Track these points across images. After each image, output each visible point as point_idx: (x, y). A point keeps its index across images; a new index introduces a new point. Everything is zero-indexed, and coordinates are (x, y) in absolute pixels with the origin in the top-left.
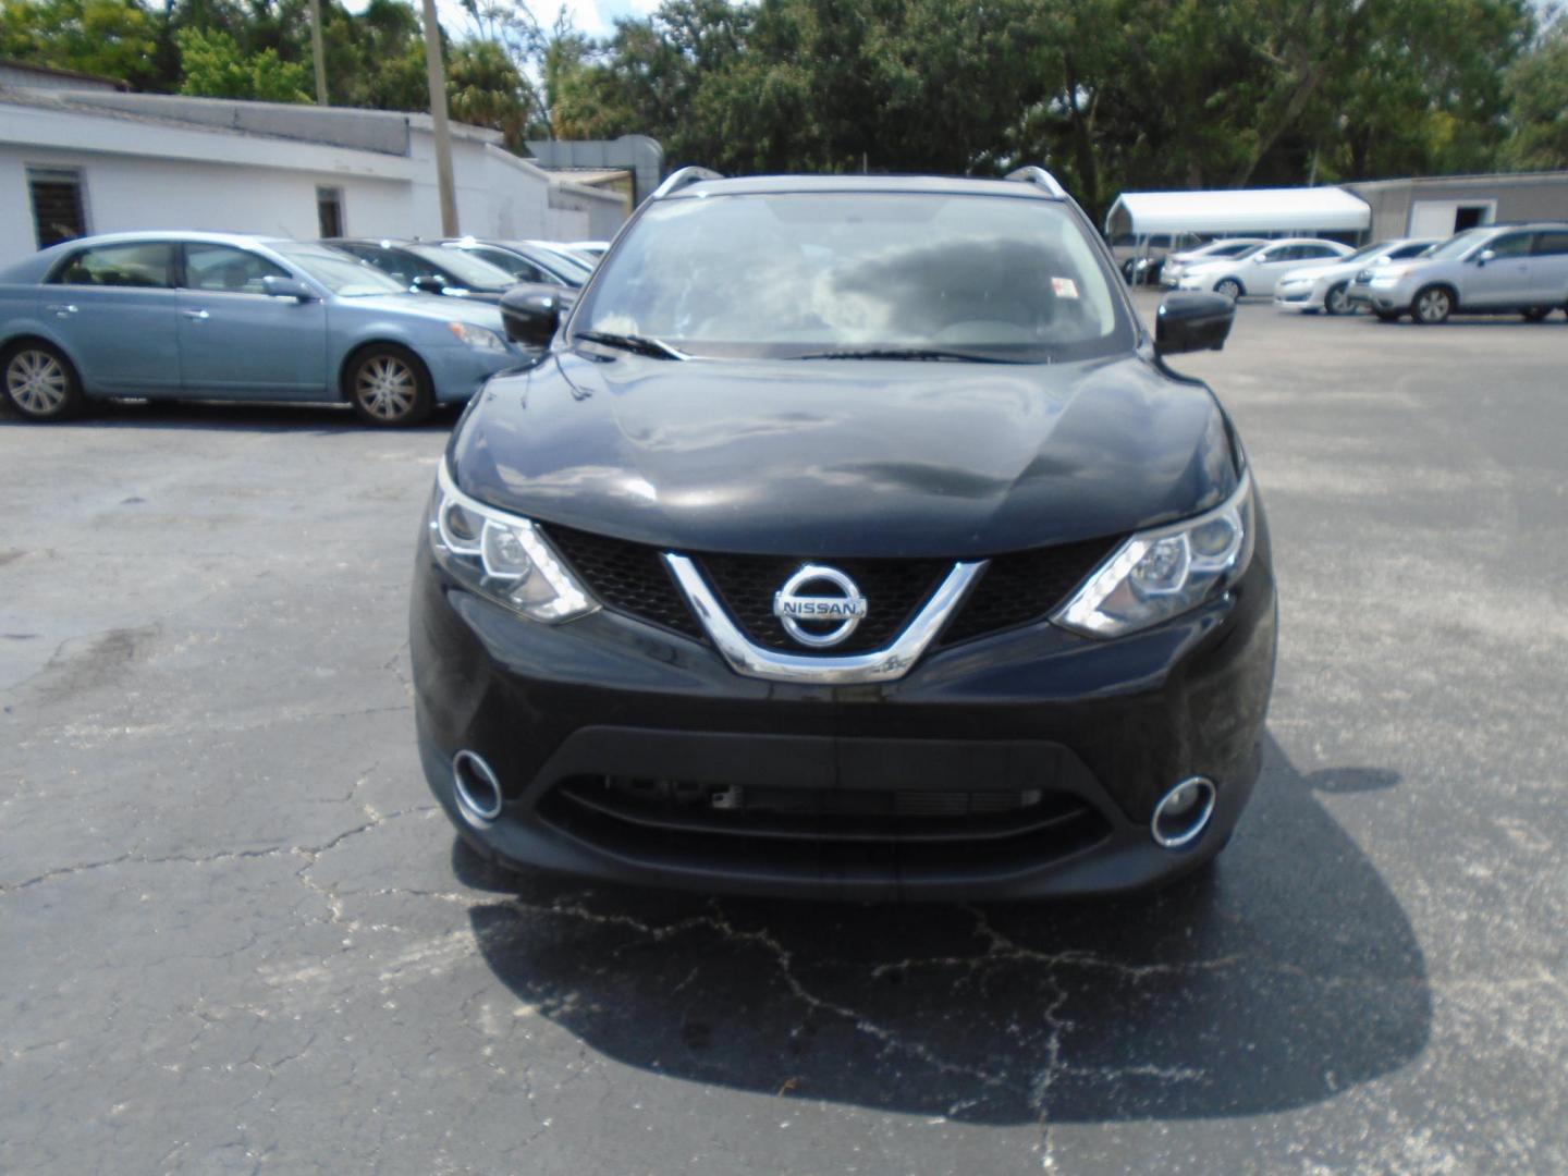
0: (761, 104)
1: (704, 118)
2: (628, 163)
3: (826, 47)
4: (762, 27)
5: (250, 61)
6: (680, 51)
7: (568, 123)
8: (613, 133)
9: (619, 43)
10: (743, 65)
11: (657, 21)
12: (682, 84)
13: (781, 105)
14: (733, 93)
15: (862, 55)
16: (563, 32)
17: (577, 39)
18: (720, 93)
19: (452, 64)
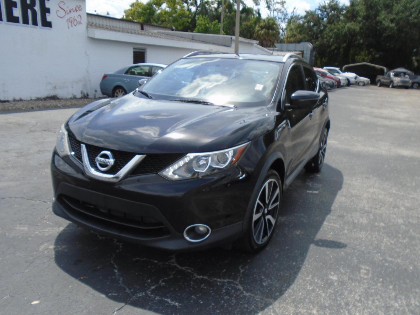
0: (343, 34)
1: (326, 38)
2: (302, 50)
3: (367, 18)
4: (348, 12)
5: (212, 23)
6: (323, 19)
7: (289, 39)
8: (299, 41)
9: (305, 17)
10: (340, 23)
11: (317, 11)
12: (322, 28)
13: (350, 34)
14: (335, 30)
15: (377, 20)
16: (294, 14)
17: (297, 16)
18: (331, 30)
19: (260, 23)
